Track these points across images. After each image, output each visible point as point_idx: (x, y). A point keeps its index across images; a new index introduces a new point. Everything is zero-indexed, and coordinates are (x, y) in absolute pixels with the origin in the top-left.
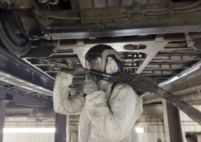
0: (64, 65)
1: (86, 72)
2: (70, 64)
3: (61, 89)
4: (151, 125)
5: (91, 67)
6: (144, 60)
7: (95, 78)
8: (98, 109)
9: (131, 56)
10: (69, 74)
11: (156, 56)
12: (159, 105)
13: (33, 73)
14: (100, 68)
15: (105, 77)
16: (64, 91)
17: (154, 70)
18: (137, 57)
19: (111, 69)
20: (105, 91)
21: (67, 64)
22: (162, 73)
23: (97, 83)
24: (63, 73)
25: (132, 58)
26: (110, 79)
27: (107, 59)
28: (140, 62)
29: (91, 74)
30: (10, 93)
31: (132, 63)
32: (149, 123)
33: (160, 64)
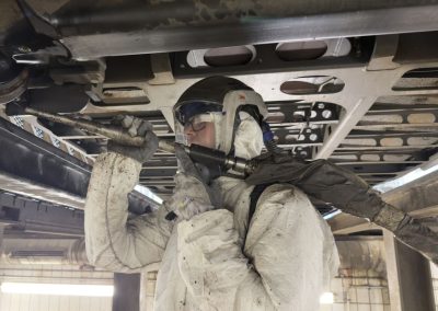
0: (116, 133)
1: (179, 152)
2: (133, 131)
3: (107, 200)
4: (351, 285)
5: (192, 139)
6: (337, 126)
7: (206, 172)
8: (216, 267)
9: (303, 113)
10: (129, 160)
11: (367, 114)
12: (372, 237)
13: (41, 155)
14: (218, 141)
15: (234, 167)
16: (114, 206)
17: (362, 152)
18: (320, 118)
19: (247, 145)
20: (231, 209)
21: (126, 130)
22: (382, 160)
23: (209, 184)
24: (114, 155)
25: (305, 119)
26: (247, 175)
27: (237, 117)
28: (327, 131)
29: (194, 159)
30: (12, 206)
31: (304, 133)
32: (346, 282)
33: (379, 135)
